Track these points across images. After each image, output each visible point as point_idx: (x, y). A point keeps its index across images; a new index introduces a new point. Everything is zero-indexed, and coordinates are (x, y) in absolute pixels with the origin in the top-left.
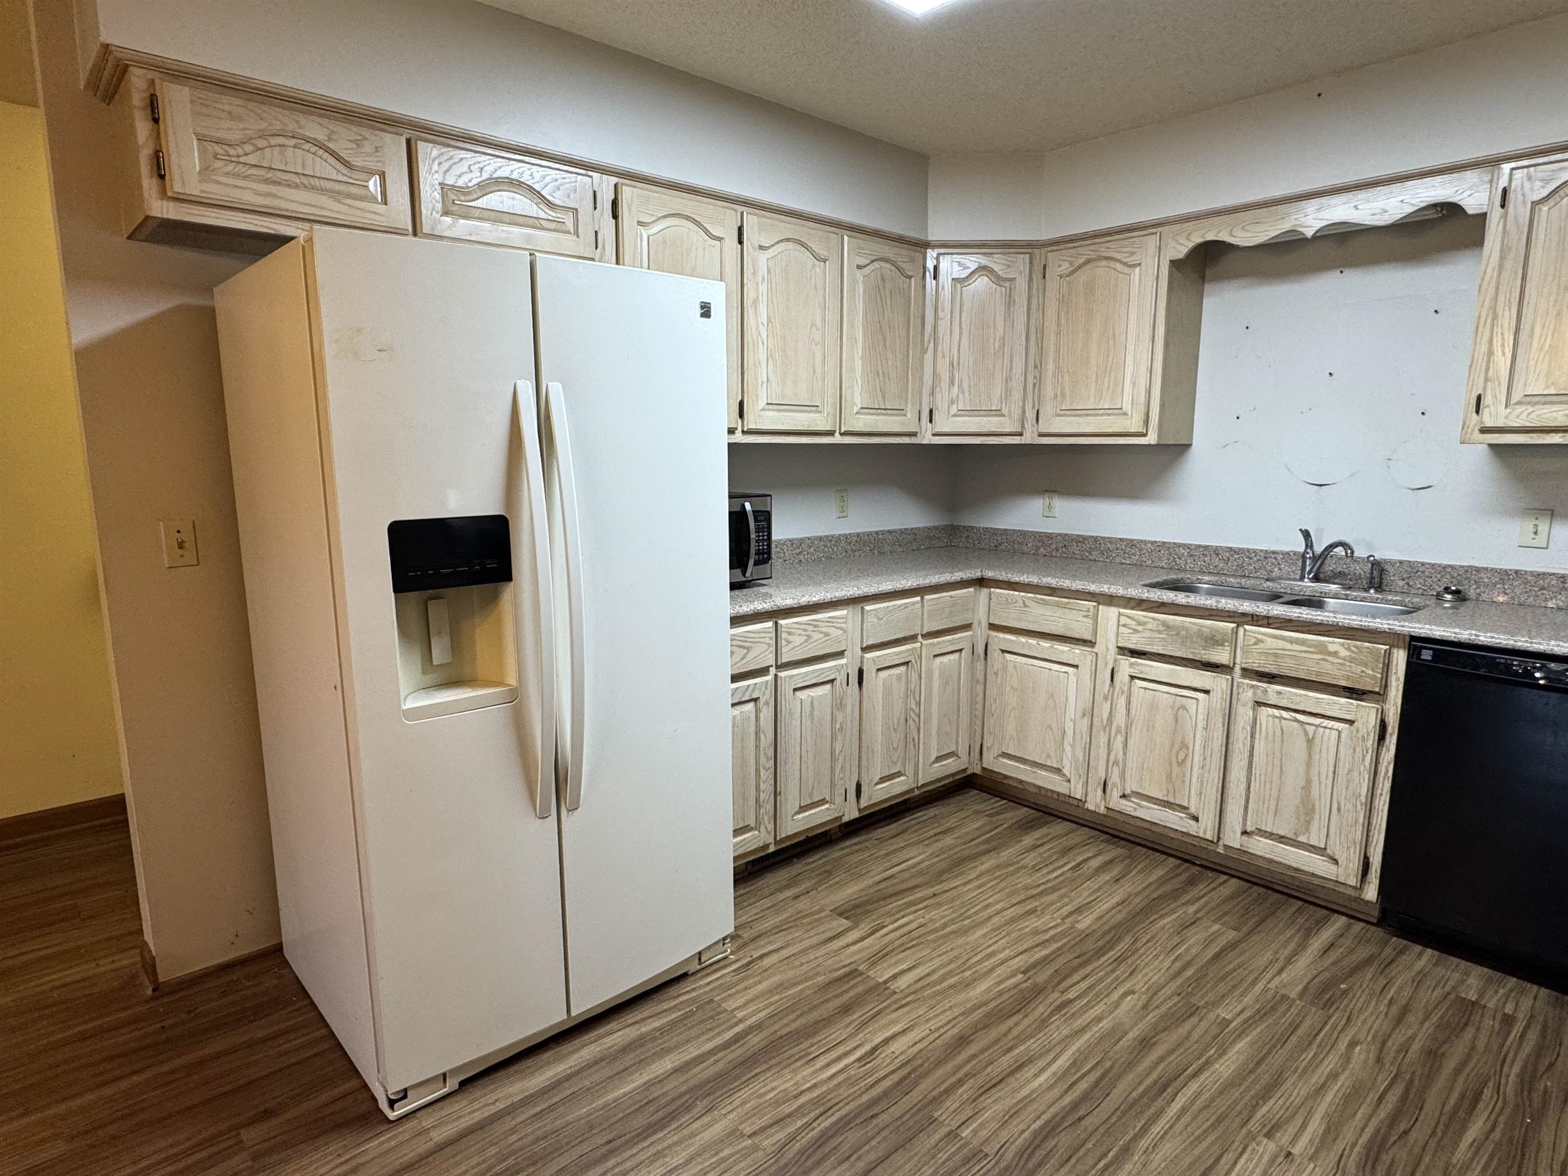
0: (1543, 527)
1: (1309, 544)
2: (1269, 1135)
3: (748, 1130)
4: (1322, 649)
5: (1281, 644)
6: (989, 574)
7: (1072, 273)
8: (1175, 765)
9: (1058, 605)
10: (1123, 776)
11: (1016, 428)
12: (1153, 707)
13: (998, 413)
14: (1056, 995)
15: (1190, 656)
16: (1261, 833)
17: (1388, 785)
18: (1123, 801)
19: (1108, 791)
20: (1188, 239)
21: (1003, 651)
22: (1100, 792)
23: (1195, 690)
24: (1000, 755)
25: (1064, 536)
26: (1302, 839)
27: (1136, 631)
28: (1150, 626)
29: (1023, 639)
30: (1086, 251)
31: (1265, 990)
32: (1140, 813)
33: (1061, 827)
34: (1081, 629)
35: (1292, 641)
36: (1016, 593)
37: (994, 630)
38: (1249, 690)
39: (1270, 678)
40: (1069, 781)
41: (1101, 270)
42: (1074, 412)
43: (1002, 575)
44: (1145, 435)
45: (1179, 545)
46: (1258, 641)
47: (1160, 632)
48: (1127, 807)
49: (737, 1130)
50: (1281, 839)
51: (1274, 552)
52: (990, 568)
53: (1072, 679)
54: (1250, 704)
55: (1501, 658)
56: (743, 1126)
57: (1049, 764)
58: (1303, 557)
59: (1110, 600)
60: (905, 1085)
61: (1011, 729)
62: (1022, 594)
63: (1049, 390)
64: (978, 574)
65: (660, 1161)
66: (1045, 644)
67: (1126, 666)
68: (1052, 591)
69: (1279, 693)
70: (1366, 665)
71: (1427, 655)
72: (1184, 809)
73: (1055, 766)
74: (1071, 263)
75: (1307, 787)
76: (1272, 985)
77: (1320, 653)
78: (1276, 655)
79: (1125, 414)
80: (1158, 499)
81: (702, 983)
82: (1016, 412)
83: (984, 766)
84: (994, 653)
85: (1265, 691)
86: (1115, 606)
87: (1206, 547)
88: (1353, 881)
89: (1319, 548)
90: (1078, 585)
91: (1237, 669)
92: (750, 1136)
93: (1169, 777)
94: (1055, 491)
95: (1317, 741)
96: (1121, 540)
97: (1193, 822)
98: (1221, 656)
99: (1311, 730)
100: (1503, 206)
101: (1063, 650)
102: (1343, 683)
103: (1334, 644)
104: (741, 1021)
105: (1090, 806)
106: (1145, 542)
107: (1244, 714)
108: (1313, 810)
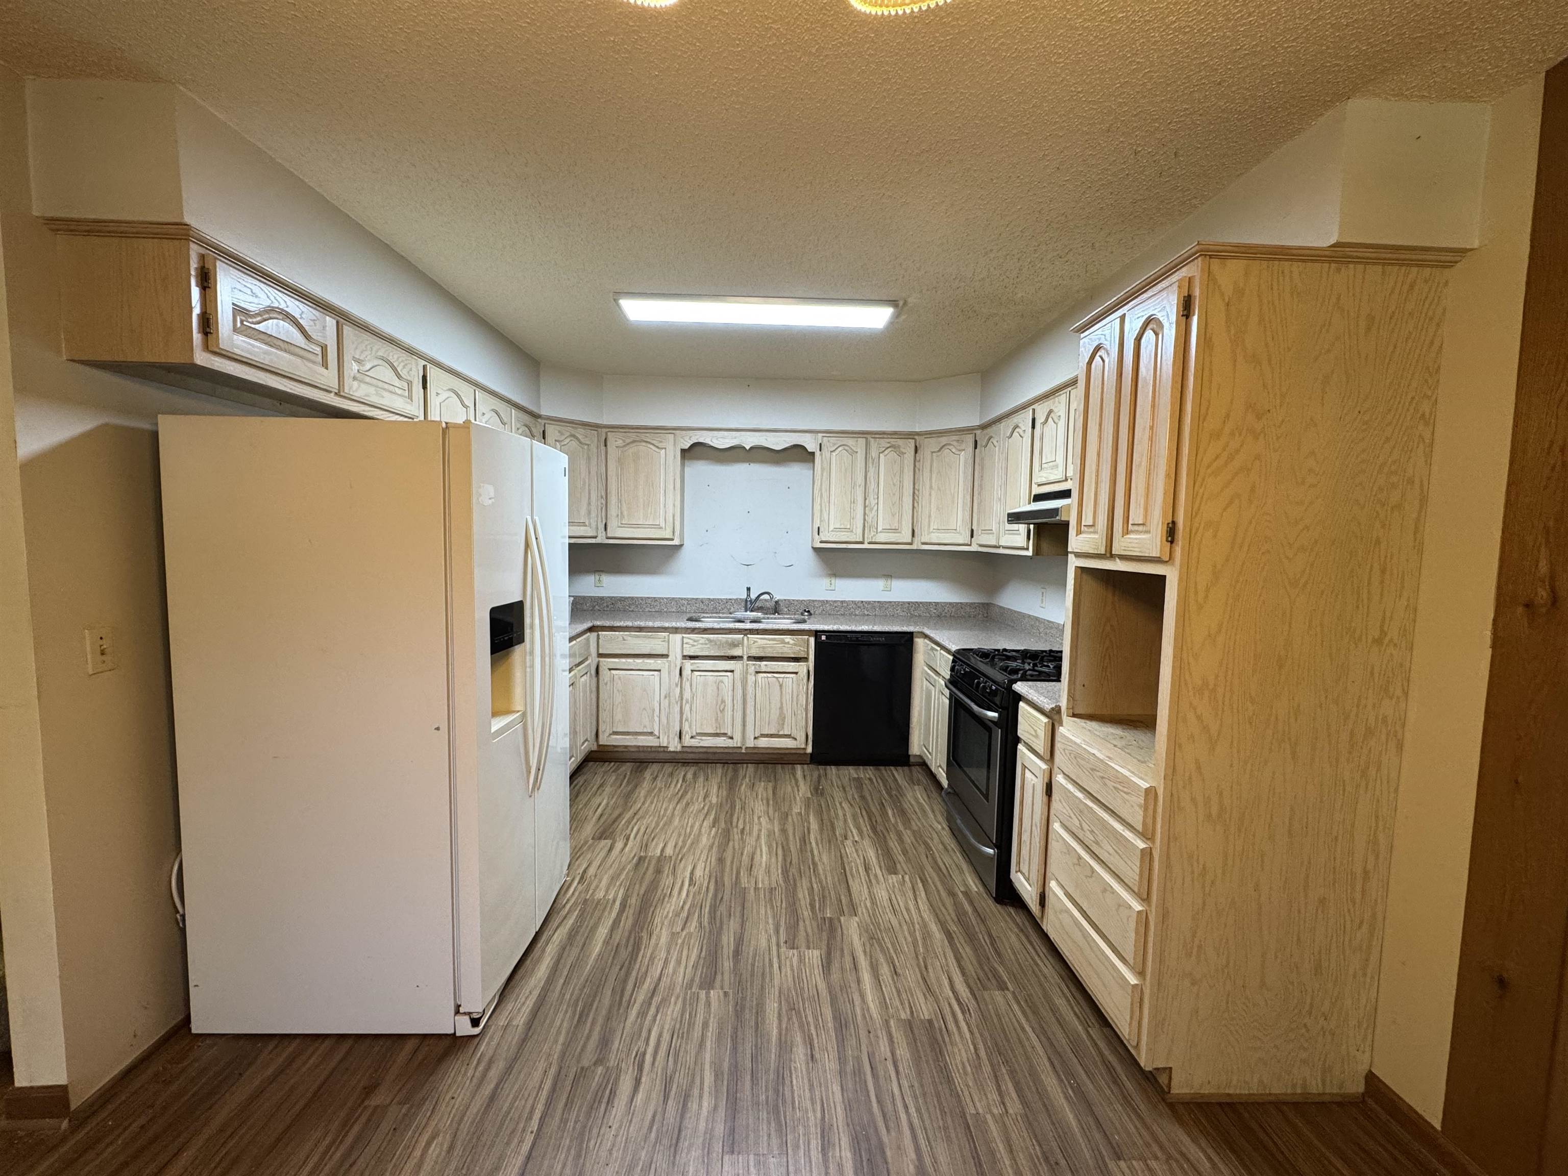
0: (833, 581)
1: (749, 595)
2: (846, 839)
3: (679, 929)
4: (783, 642)
5: (765, 642)
6: (598, 623)
7: (624, 446)
8: (719, 713)
9: (645, 637)
10: (690, 727)
11: (594, 534)
12: (705, 685)
13: (584, 524)
14: (735, 830)
15: (723, 654)
16: (763, 736)
17: (812, 698)
18: (693, 740)
19: (683, 737)
20: (690, 439)
21: (610, 669)
22: (677, 739)
23: (726, 671)
24: (611, 734)
25: (611, 598)
26: (781, 733)
27: (693, 646)
28: (700, 642)
29: (623, 660)
30: (633, 436)
31: (800, 798)
32: (703, 744)
33: (655, 767)
34: (660, 649)
35: (769, 640)
36: (617, 633)
37: (601, 657)
38: (753, 666)
39: (761, 659)
40: (659, 738)
41: (642, 447)
42: (631, 526)
43: (608, 623)
44: (672, 540)
45: (682, 599)
46: (755, 642)
47: (706, 644)
48: (694, 743)
49: (673, 934)
50: (772, 736)
51: (730, 599)
52: (596, 620)
53: (657, 679)
54: (754, 673)
55: (849, 635)
56: (674, 928)
57: (645, 731)
58: (746, 601)
59: (676, 630)
60: (719, 884)
61: (618, 716)
62: (621, 633)
63: (613, 511)
64: (589, 624)
65: (656, 960)
66: (639, 661)
67: (689, 665)
68: (640, 629)
69: (766, 665)
70: (800, 646)
71: (824, 638)
72: (725, 734)
73: (649, 731)
74: (624, 441)
75: (781, 708)
76: (801, 795)
77: (782, 643)
78: (763, 648)
79: (661, 528)
80: (663, 573)
81: (568, 896)
82: (594, 525)
83: (601, 743)
84: (604, 672)
85: (760, 666)
86: (679, 633)
87: (697, 599)
88: (803, 746)
89: (753, 596)
90: (657, 624)
91: (745, 657)
92: (682, 930)
93: (717, 720)
94: (602, 571)
95: (784, 684)
96: (648, 598)
97: (730, 740)
98: (737, 652)
99: (781, 680)
100: (820, 450)
101: (651, 663)
102: (793, 656)
103: (787, 638)
104: (614, 901)
105: (671, 749)
106: (663, 599)
107: (751, 678)
108: (785, 718)
